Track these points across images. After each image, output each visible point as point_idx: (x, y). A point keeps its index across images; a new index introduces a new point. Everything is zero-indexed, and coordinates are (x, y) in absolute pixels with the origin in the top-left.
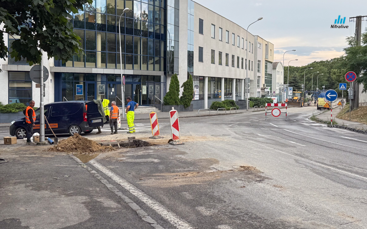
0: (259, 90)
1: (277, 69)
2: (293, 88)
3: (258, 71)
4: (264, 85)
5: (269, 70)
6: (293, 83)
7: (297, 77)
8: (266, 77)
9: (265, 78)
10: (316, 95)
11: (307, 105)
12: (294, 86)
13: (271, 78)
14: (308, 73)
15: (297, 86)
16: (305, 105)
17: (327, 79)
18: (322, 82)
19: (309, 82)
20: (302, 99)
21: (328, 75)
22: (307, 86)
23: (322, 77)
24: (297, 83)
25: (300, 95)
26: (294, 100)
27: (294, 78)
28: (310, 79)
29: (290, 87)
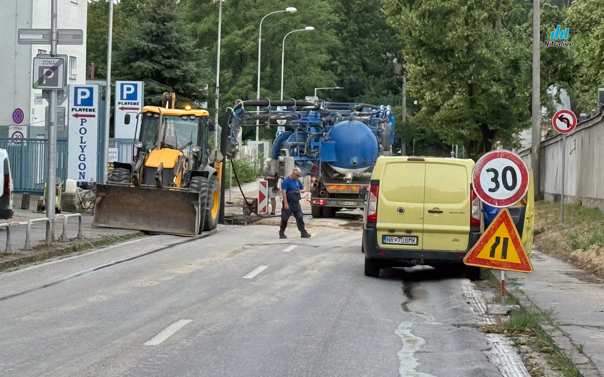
2: (149, 92)
6: (149, 55)
7: (171, 18)
10: (304, 136)
11: (239, 212)
12: (157, 76)
14: (234, 25)
15: (172, 82)
16: (228, 211)
17: (328, 57)
18: (303, 77)
19: (235, 72)
20: (212, 170)
21: (335, 40)
22: (227, 96)
23: (304, 46)
24: (173, 61)
25: (195, 135)
26: (148, 176)
27: (153, 26)
28: (241, 55)
29: (129, 84)
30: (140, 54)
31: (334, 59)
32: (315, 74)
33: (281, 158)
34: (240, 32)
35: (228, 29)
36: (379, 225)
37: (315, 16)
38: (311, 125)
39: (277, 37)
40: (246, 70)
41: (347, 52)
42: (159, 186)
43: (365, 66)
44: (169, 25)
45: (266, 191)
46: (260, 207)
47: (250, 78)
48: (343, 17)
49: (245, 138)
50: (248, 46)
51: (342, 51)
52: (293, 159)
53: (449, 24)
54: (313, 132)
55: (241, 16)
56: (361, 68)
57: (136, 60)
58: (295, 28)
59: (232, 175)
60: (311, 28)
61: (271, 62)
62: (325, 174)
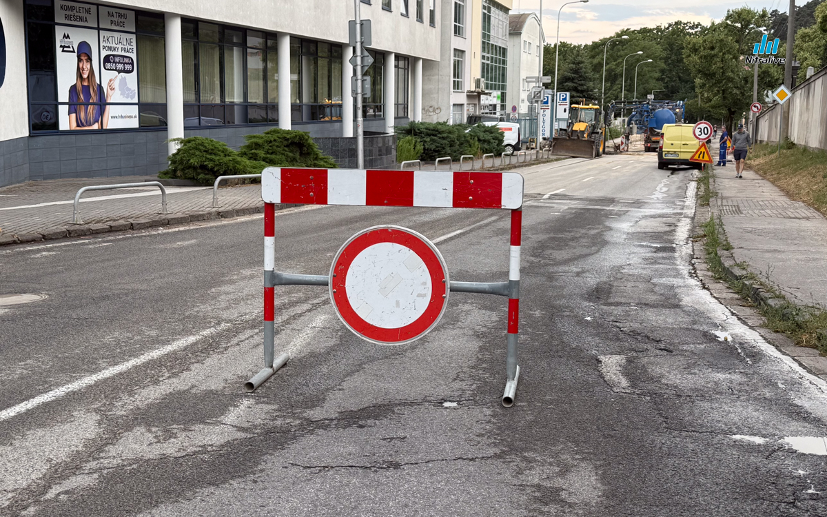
0: (462, 98)
1: (524, 36)
2: (572, 97)
3: (458, 31)
4: (478, 82)
5: (498, 33)
6: (571, 80)
7: (582, 62)
8: (486, 55)
9: (483, 57)
10: (642, 115)
11: (612, 150)
12: (575, 89)
13: (504, 62)
14: (611, 59)
15: (582, 92)
16: (606, 150)
17: (660, 75)
18: (646, 85)
19: (612, 83)
20: (600, 131)
21: (663, 65)
22: (607, 95)
23: (647, 69)
24: (583, 82)
25: (594, 117)
26: (574, 134)
27: (574, 66)
28: (615, 74)
29: (563, 93)
30: (567, 79)
31: (663, 74)
32: (652, 83)
33: (631, 126)
34: (615, 63)
35: (609, 61)
36: (663, 150)
37: (653, 54)
38: (645, 111)
39: (634, 65)
40: (617, 82)
41: (670, 71)
42: (578, 138)
43: (680, 78)
44: (581, 65)
45: (624, 141)
46: (621, 148)
47: (619, 86)
48: (669, 52)
49: (616, 117)
50: (618, 70)
51: (668, 70)
52: (636, 126)
53: (713, 62)
54: (646, 114)
55: (615, 55)
56: (678, 79)
57: (565, 82)
58: (643, 60)
59: (609, 134)
60: (651, 60)
61: (630, 78)
62: (651, 133)
